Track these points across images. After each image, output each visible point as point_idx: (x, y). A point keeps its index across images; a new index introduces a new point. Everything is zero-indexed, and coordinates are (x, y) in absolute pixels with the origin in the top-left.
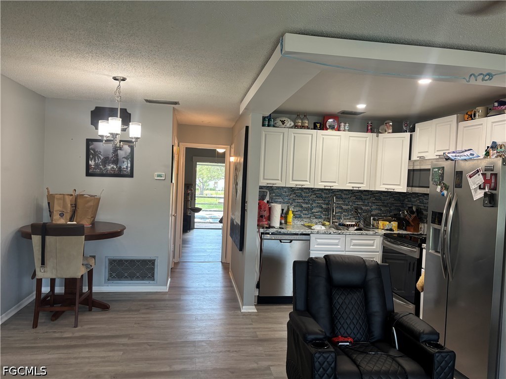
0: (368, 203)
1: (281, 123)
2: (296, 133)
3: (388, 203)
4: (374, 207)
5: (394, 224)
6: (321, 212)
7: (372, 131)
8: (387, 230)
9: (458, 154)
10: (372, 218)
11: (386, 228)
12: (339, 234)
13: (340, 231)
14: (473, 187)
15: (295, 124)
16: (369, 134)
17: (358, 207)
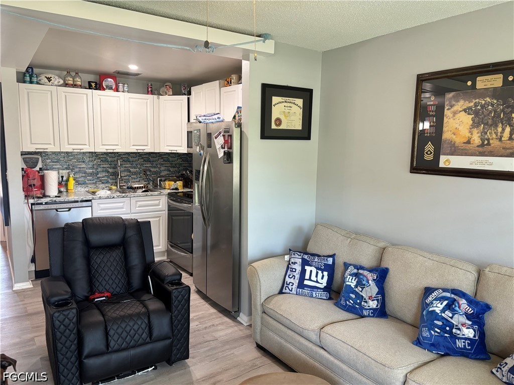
0: (157, 165)
1: (47, 81)
2: (66, 92)
3: (176, 164)
4: (162, 168)
5: (180, 184)
6: (108, 177)
7: (152, 93)
8: (173, 189)
9: (207, 118)
10: (159, 179)
11: (172, 188)
12: (123, 197)
13: (124, 194)
14: (218, 146)
15: (64, 81)
16: (150, 96)
17: (146, 169)
